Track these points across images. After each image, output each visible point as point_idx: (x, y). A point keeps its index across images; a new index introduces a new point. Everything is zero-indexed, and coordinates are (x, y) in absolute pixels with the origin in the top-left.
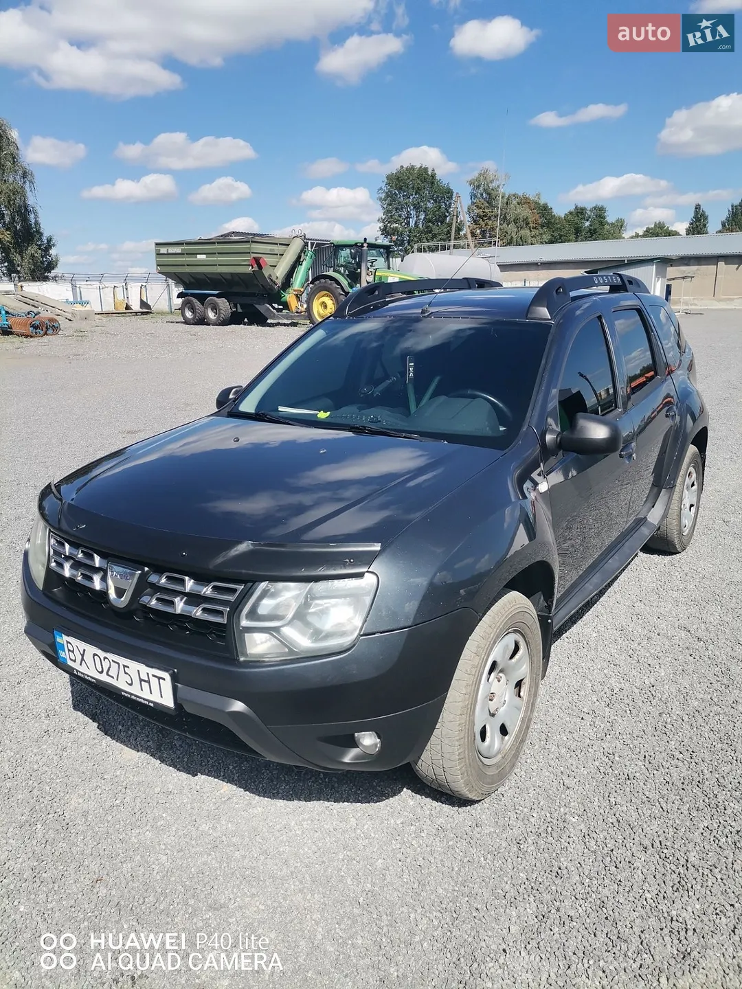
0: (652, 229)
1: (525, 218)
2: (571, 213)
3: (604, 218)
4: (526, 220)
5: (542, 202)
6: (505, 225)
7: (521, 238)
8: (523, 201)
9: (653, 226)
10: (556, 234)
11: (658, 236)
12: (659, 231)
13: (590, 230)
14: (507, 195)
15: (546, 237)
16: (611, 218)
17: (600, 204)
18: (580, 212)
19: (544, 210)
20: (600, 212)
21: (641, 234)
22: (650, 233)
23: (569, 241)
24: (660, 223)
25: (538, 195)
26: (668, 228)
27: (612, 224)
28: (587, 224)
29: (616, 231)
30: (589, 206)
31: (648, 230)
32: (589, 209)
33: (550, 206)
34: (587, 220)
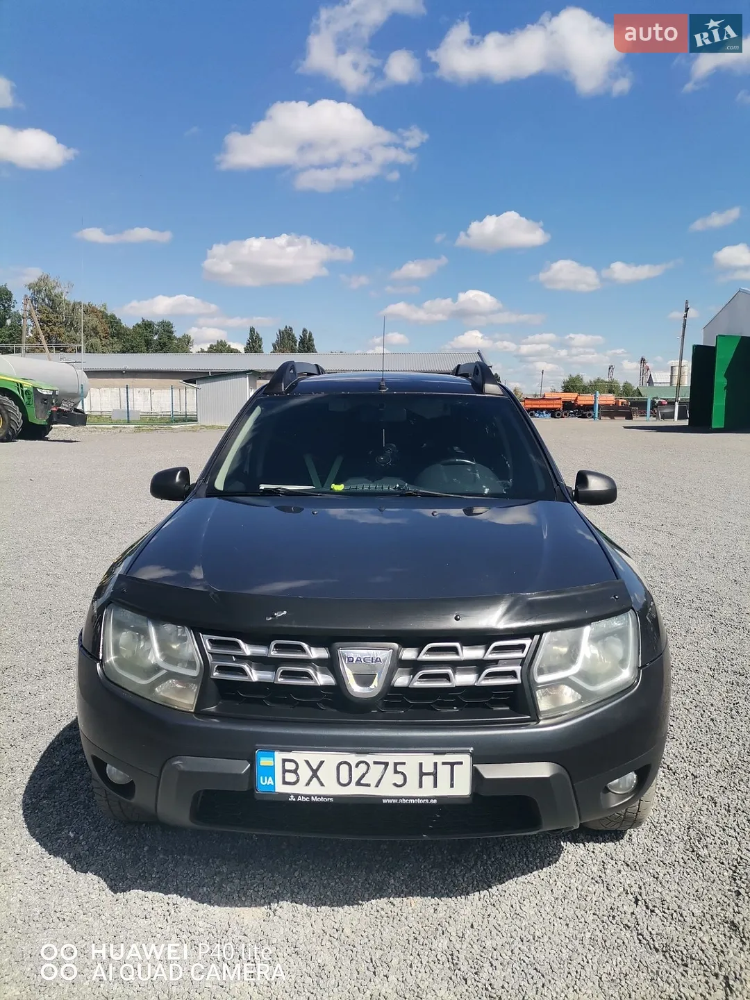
0: (215, 346)
1: (94, 326)
2: (138, 325)
3: (172, 332)
4: (95, 329)
5: (109, 313)
6: (72, 332)
7: (92, 346)
8: (90, 310)
9: (216, 344)
10: (127, 345)
11: (221, 352)
12: (220, 348)
13: (160, 343)
14: (72, 303)
15: (118, 347)
16: (178, 334)
17: (167, 320)
18: (147, 325)
19: (113, 322)
20: (167, 328)
21: (206, 350)
22: (212, 350)
23: (141, 352)
24: (221, 341)
25: (104, 306)
26: (229, 346)
27: (180, 339)
28: (156, 337)
29: (183, 345)
30: (156, 321)
31: (211, 347)
32: (156, 323)
33: (118, 316)
34: (156, 334)
